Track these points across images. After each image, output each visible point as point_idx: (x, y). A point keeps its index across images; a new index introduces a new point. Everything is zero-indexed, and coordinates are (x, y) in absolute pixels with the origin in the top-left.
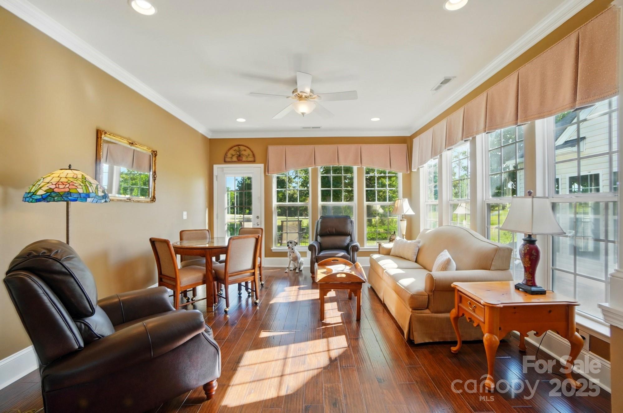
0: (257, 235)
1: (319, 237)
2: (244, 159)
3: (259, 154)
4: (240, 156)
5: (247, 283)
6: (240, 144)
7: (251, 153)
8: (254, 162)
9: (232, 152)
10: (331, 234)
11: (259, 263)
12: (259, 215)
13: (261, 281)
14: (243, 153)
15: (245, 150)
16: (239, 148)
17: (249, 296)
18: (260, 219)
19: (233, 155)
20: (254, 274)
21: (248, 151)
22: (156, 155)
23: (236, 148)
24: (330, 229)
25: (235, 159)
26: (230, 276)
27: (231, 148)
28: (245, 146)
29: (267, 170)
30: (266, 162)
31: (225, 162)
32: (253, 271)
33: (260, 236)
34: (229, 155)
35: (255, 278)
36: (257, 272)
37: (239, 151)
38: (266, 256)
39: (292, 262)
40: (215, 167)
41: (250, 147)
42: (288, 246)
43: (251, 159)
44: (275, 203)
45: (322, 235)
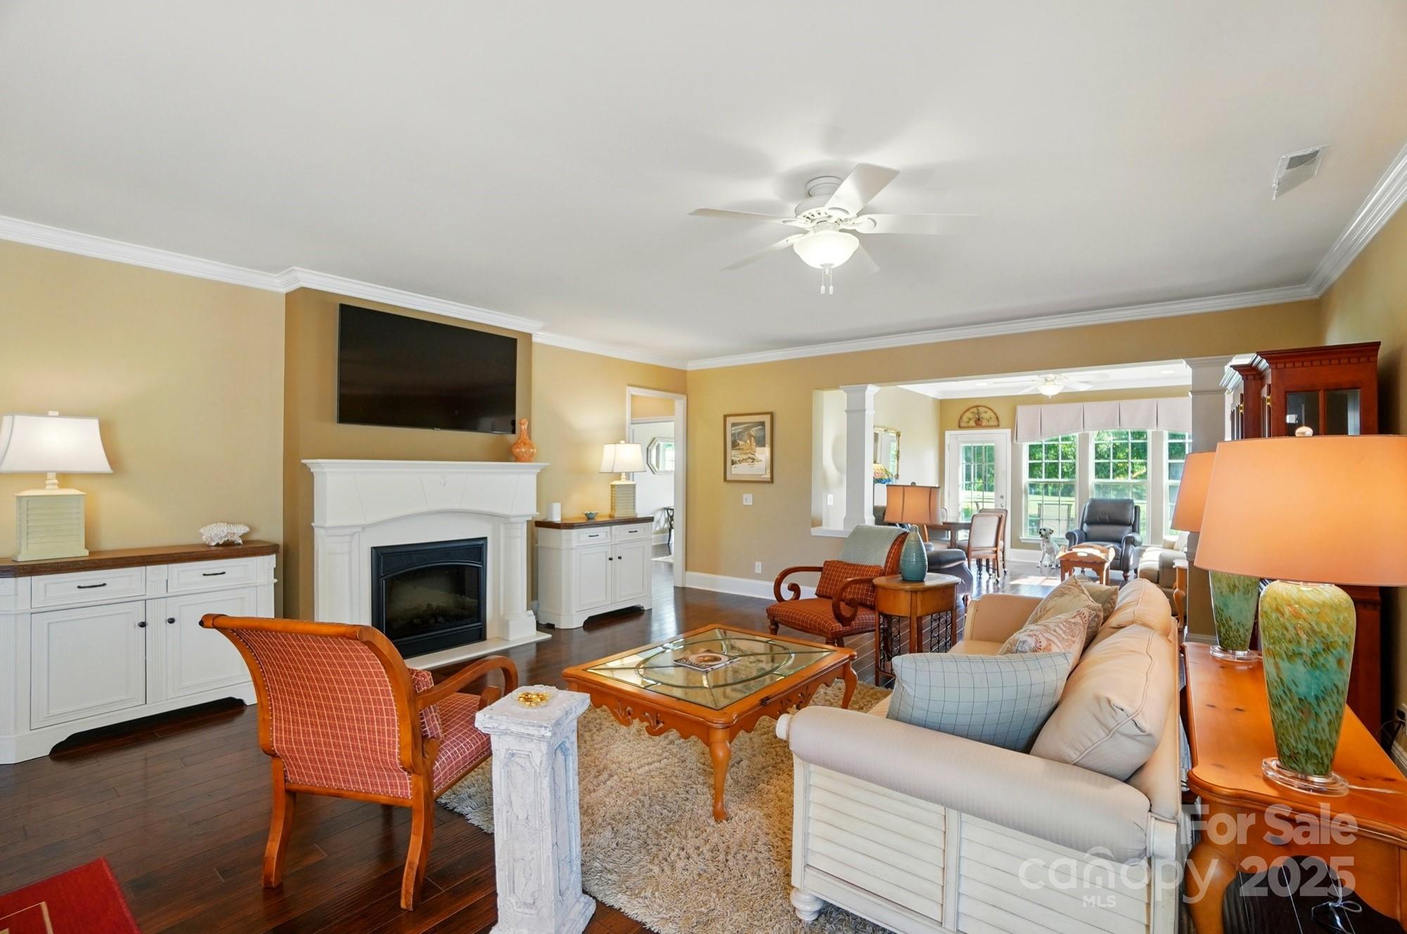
0: (1000, 515)
1: (1085, 525)
2: (984, 423)
3: (1004, 417)
4: (979, 419)
5: (988, 561)
6: (980, 404)
7: (993, 415)
8: (998, 426)
9: (969, 415)
10: (1103, 522)
11: (1002, 548)
12: (1004, 494)
13: (1004, 567)
14: (983, 415)
15: (986, 412)
16: (978, 410)
17: (990, 578)
18: (1004, 499)
19: (970, 419)
20: (996, 552)
21: (990, 414)
22: (899, 436)
23: (975, 410)
24: (1101, 516)
25: (972, 423)
26: (973, 551)
27: (968, 410)
28: (987, 407)
29: (1014, 436)
30: (1014, 427)
31: (960, 427)
32: (995, 549)
33: (1004, 515)
34: (965, 419)
35: (997, 556)
36: (1000, 554)
37: (978, 413)
38: (1012, 547)
39: (1047, 555)
40: (947, 433)
41: (993, 408)
42: (1040, 533)
43: (993, 422)
44: (1026, 479)
45: (1090, 522)
